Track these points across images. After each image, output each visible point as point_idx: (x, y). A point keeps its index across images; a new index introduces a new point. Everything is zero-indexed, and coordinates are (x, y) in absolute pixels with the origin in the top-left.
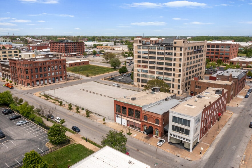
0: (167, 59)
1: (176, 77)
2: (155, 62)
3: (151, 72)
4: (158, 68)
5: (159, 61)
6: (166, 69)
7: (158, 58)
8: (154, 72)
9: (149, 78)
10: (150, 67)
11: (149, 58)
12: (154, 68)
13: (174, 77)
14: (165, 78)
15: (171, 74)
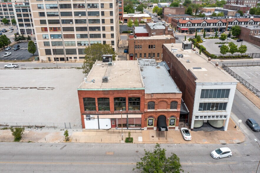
0: (90, 14)
1: (109, 39)
2: (71, 21)
3: (66, 36)
4: (78, 29)
5: (78, 18)
6: (92, 29)
7: (77, 14)
8: (72, 36)
9: (65, 46)
10: (65, 29)
11: (62, 15)
12: (71, 29)
13: (105, 39)
14: (92, 42)
15: (100, 34)
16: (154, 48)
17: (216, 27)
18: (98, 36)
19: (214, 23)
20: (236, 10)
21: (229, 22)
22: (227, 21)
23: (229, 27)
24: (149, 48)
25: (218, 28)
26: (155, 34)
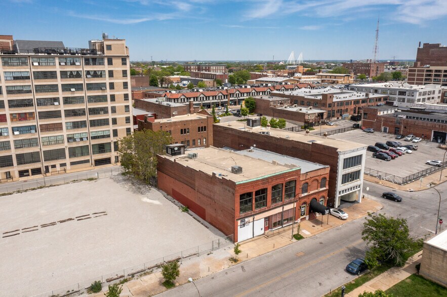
0: (90, 87)
1: (122, 125)
2: (56, 100)
3: (46, 128)
4: (69, 113)
5: (68, 94)
6: (93, 111)
7: (66, 88)
8: (59, 127)
9: (44, 145)
10: (43, 115)
11: (37, 91)
12: (57, 114)
13: (115, 127)
14: (94, 133)
15: (108, 120)
16: (188, 132)
17: (216, 101)
18: (105, 122)
19: (213, 96)
20: (211, 79)
21: (231, 94)
22: (227, 92)
23: (231, 100)
24: (182, 133)
25: (219, 102)
26: (177, 114)
